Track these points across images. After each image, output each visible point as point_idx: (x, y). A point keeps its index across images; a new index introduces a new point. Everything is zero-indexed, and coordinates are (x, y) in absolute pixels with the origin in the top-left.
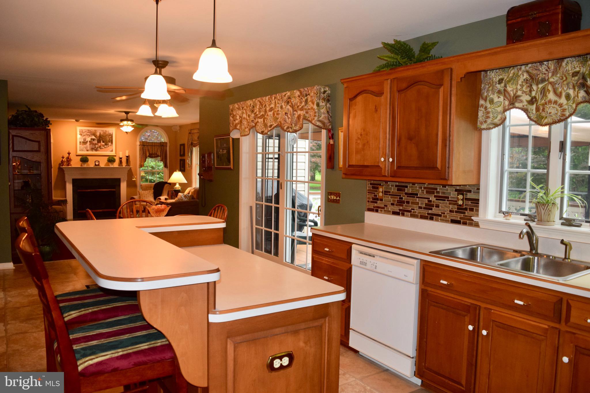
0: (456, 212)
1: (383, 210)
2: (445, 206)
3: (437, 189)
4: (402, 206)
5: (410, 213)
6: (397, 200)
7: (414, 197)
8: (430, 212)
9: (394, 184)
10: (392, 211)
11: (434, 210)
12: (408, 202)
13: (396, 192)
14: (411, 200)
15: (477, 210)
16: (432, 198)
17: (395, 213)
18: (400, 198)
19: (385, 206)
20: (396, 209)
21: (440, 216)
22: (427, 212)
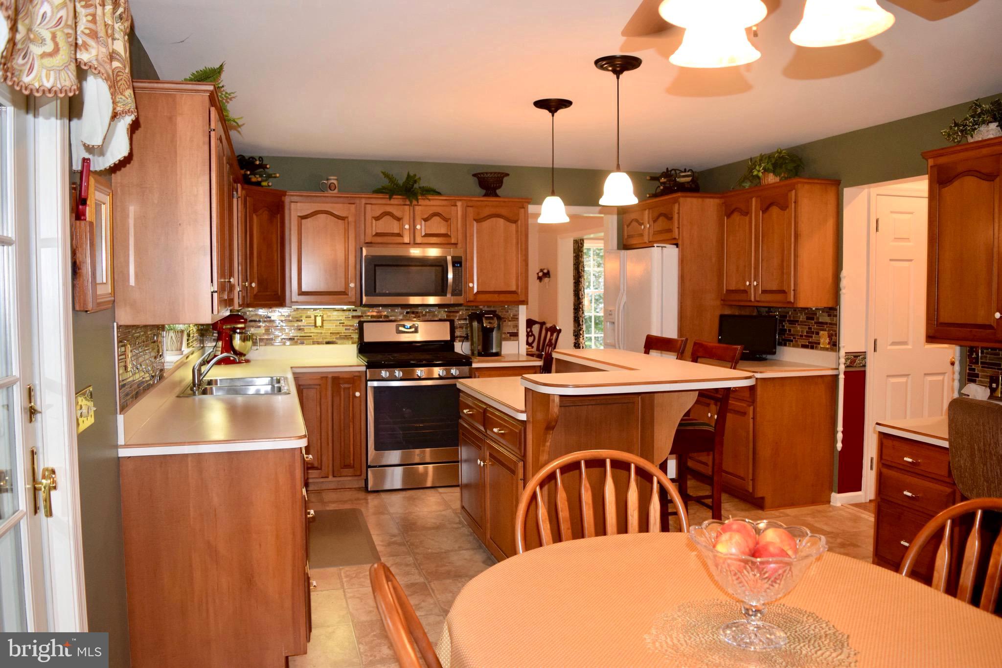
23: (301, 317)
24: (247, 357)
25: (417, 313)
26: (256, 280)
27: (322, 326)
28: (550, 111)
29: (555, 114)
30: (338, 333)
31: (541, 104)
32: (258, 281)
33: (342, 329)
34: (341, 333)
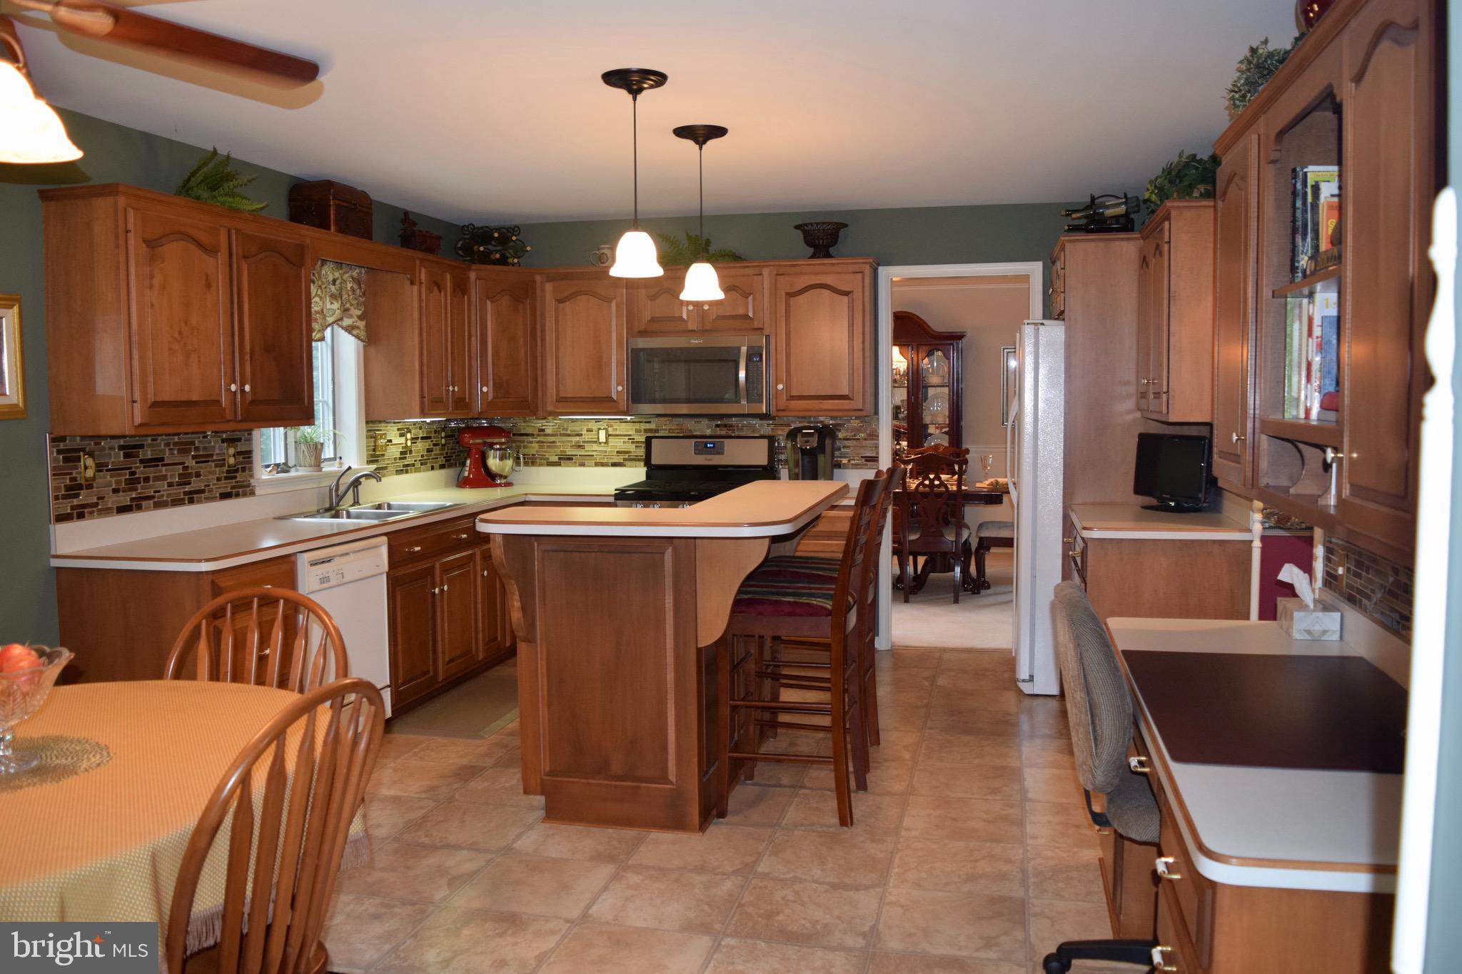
0: (226, 478)
1: (95, 509)
2: (210, 472)
3: (193, 443)
4: (136, 489)
5: (152, 502)
6: (126, 480)
7: (158, 466)
8: (187, 488)
9: (116, 443)
10: (115, 507)
11: (195, 484)
12: (147, 479)
13: (122, 462)
14: (151, 472)
15: (251, 469)
16: (191, 462)
17: (122, 510)
18: (133, 473)
19: (98, 498)
20: (125, 499)
21: (202, 491)
22: (182, 491)
23: (581, 430)
24: (509, 480)
25: (731, 426)
26: (491, 383)
27: (606, 443)
28: (697, 142)
29: (704, 147)
30: (627, 452)
31: (682, 132)
32: (494, 384)
33: (631, 447)
34: (630, 452)
